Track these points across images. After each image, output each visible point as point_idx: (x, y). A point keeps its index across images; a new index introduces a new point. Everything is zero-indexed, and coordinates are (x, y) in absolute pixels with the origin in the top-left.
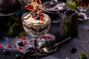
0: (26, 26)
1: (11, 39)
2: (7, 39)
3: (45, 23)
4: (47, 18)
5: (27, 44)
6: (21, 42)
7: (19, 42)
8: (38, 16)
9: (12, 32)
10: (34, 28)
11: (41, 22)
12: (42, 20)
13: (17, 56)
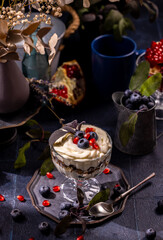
0: (59, 162)
1: (22, 178)
2: (14, 177)
3: (101, 154)
4: (104, 142)
5: (59, 191)
6: (46, 189)
7: (42, 189)
8: (85, 140)
9: (25, 161)
10: (77, 166)
11: (93, 152)
12: (94, 148)
13: (41, 226)
